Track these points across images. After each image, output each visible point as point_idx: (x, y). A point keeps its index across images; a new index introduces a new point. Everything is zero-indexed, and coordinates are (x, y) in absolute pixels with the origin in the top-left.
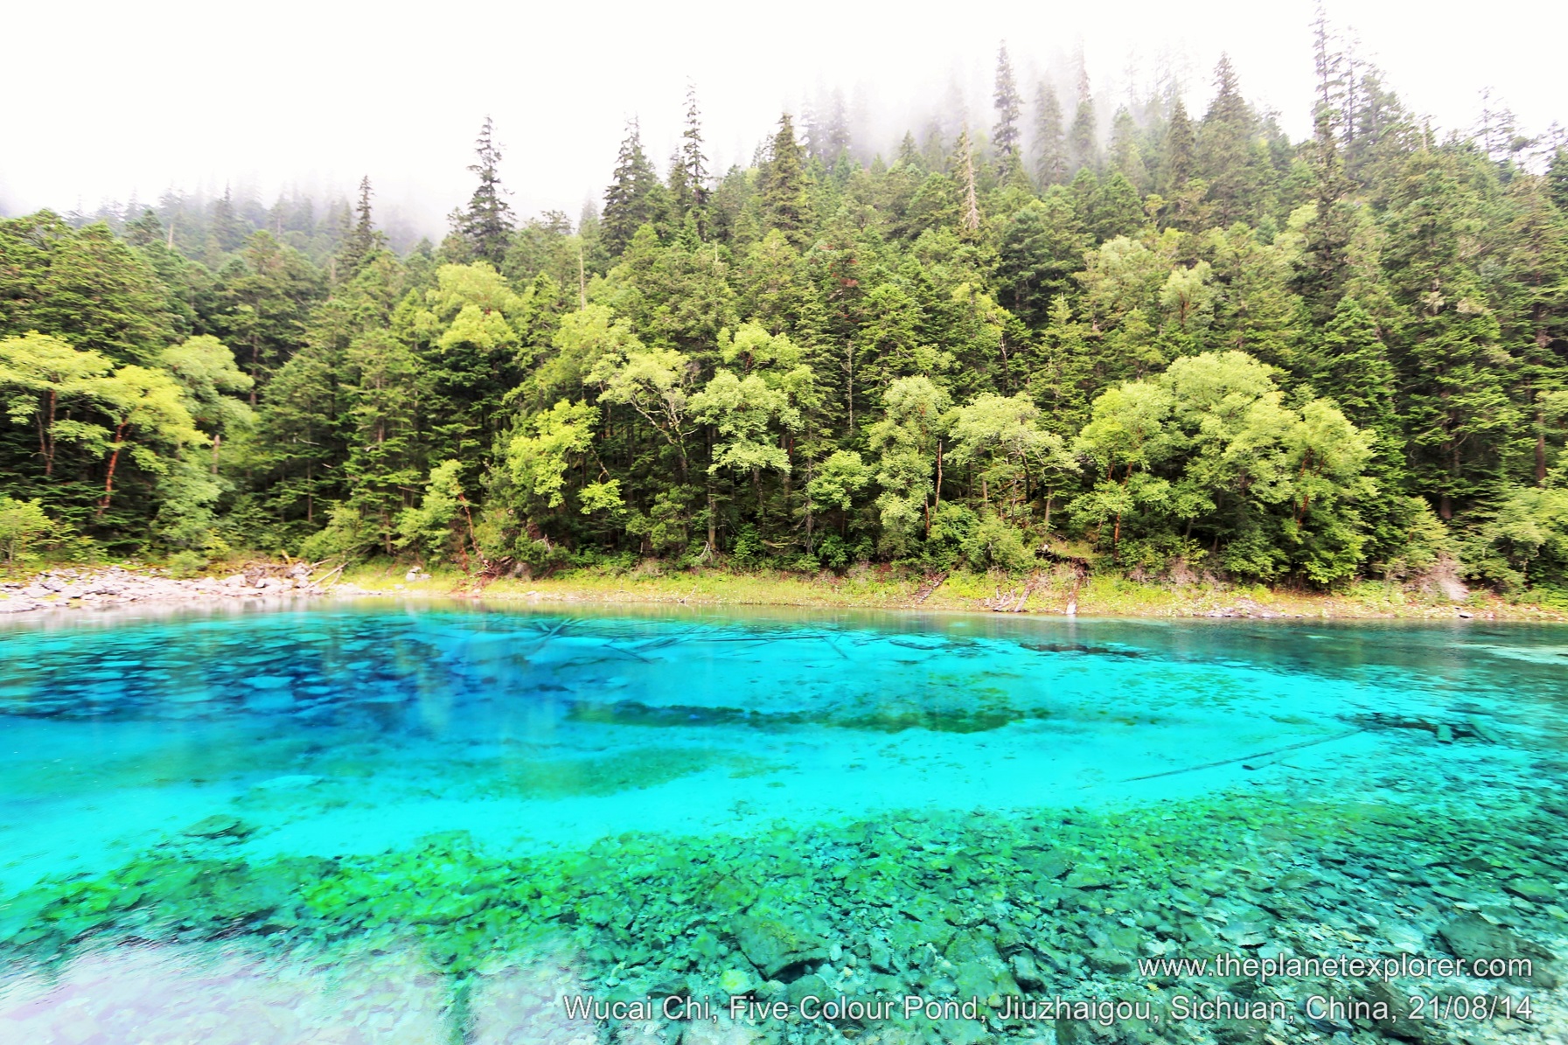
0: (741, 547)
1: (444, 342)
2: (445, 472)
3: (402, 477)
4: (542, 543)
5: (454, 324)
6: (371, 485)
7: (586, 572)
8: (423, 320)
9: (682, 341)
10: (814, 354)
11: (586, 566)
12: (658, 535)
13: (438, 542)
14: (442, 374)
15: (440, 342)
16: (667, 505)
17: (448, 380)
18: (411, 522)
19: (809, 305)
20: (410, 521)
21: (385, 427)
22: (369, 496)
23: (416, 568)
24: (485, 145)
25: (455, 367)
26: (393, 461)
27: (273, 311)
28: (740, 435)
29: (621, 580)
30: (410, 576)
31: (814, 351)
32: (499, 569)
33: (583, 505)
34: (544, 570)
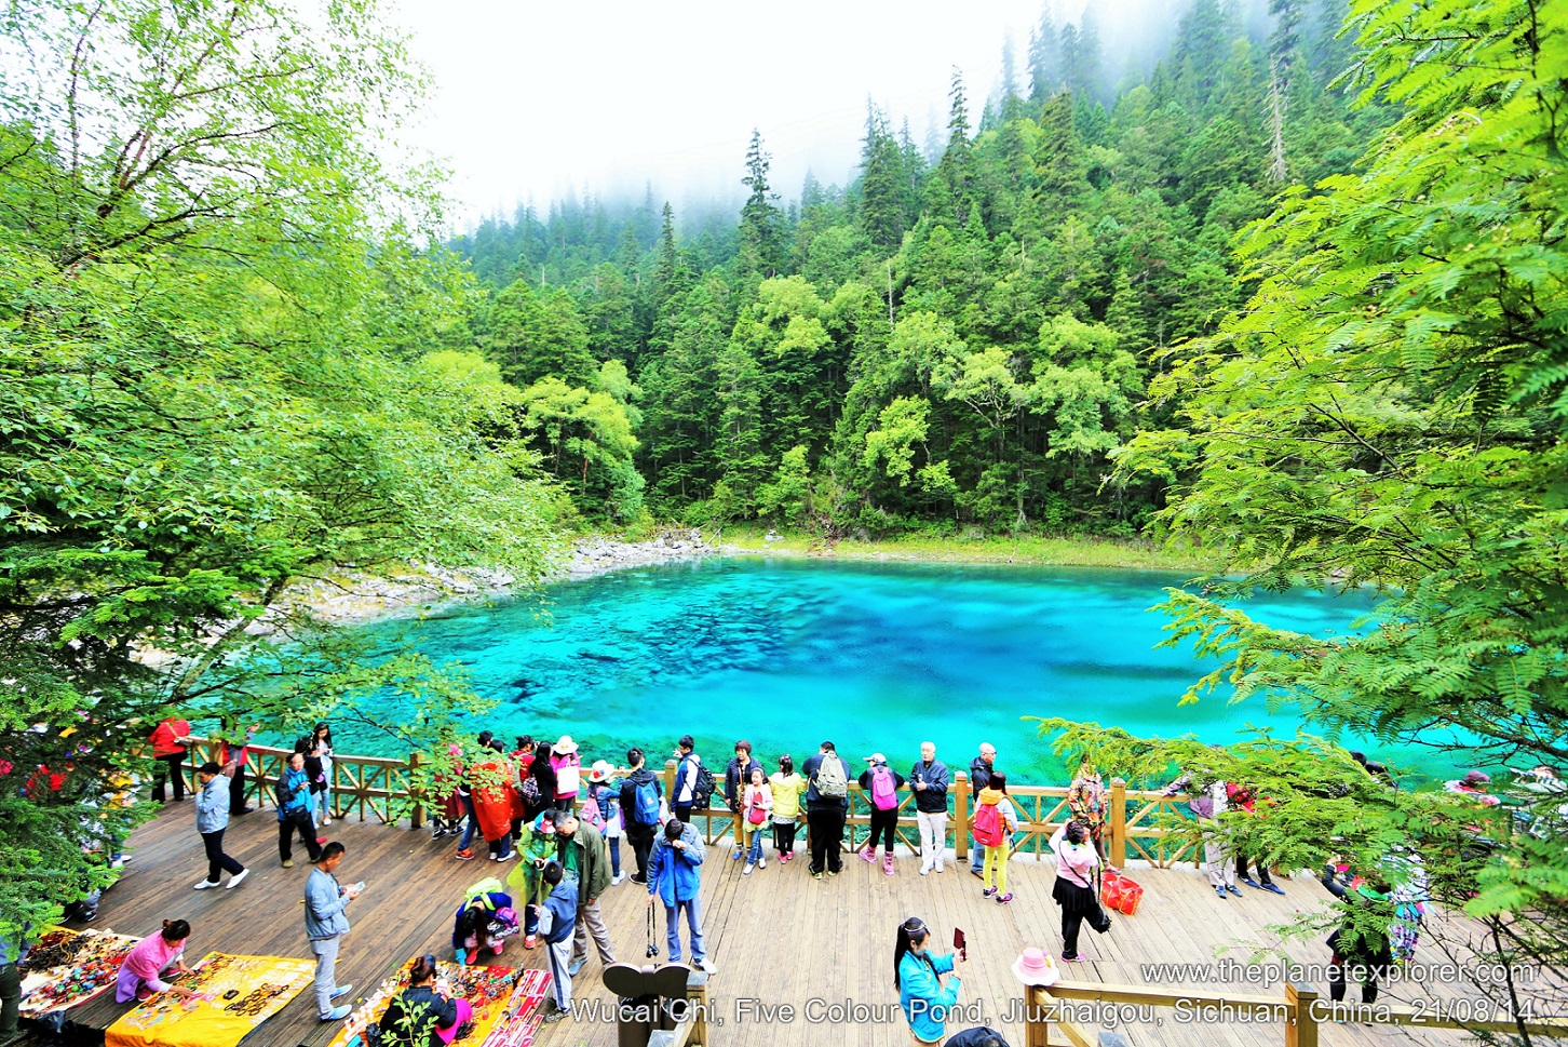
0: (1053, 514)
1: (781, 348)
2: (797, 455)
3: (758, 460)
4: (881, 513)
5: (786, 333)
6: (739, 469)
7: (914, 535)
8: (760, 330)
9: (996, 336)
10: (1130, 339)
11: (913, 530)
12: (984, 505)
13: (795, 511)
14: (779, 375)
15: (777, 350)
16: (992, 481)
17: (784, 380)
18: (771, 495)
19: (1122, 293)
20: (769, 494)
21: (741, 422)
22: (738, 476)
23: (773, 532)
24: (754, 157)
25: (788, 368)
26: (750, 449)
27: (622, 328)
28: (1077, 424)
29: (947, 543)
30: (768, 538)
31: (1129, 337)
32: (841, 533)
33: (923, 484)
34: (879, 534)
